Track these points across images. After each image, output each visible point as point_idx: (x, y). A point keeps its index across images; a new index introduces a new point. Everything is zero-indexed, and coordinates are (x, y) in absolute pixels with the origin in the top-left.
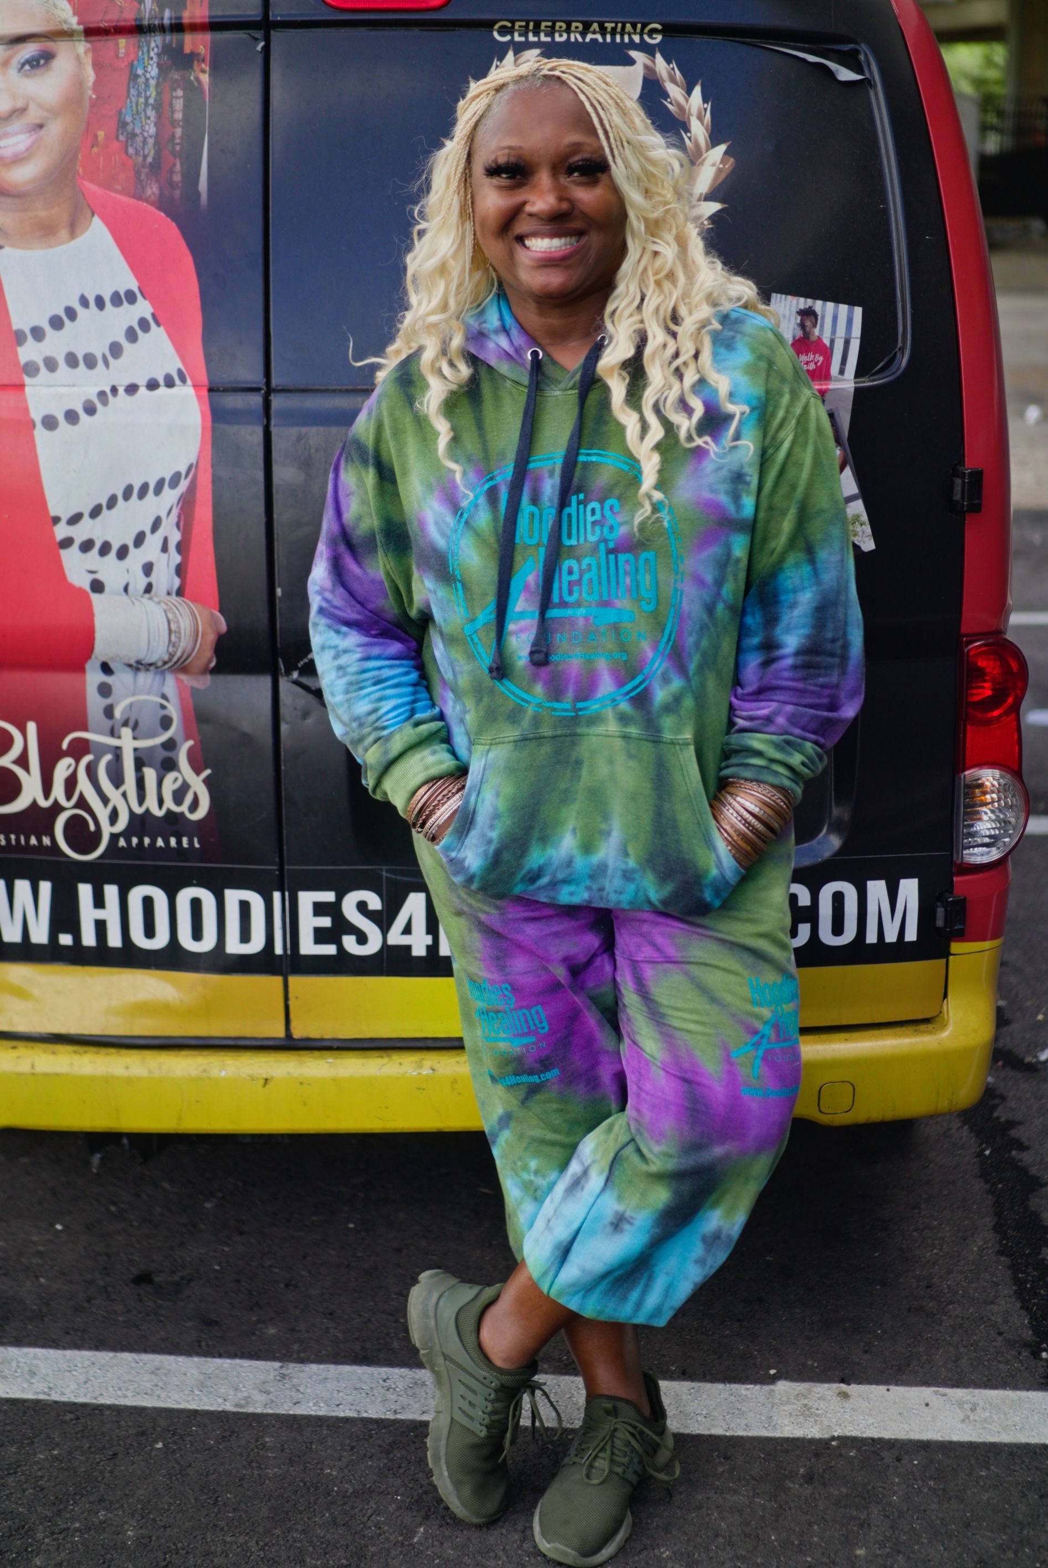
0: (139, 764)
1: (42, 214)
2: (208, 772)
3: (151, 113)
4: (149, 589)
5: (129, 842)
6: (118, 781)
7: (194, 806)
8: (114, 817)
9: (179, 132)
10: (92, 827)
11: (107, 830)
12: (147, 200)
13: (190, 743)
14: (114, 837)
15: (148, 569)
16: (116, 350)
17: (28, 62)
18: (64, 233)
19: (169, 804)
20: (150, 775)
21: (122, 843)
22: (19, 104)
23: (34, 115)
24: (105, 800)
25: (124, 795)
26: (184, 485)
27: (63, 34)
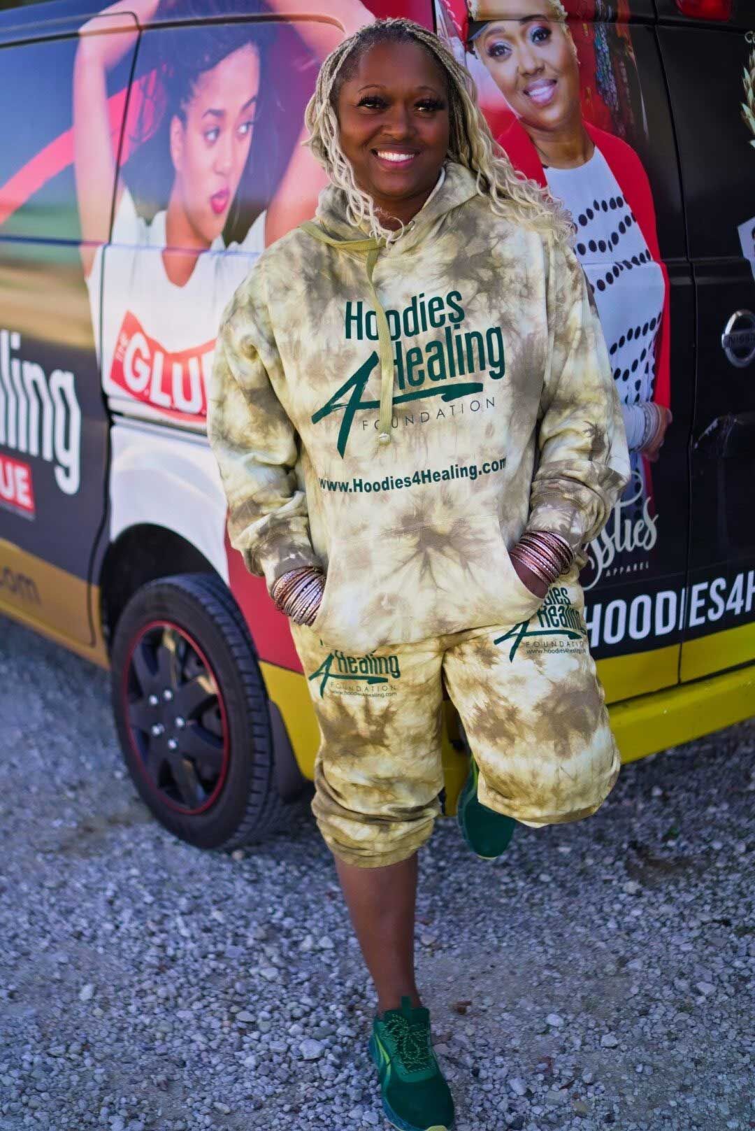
0: (623, 518)
1: (568, 144)
2: (657, 517)
3: (612, 77)
4: (638, 398)
5: (612, 572)
6: (610, 531)
7: (648, 542)
8: (606, 558)
9: (628, 90)
10: (593, 566)
11: (601, 566)
12: (620, 136)
13: (649, 499)
14: (605, 570)
15: (638, 384)
16: (615, 238)
17: (536, 34)
18: (580, 158)
19: (636, 542)
20: (628, 523)
21: (608, 574)
22: (540, 65)
23: (549, 73)
24: (602, 545)
25: (613, 541)
26: (657, 326)
27: (554, 16)
